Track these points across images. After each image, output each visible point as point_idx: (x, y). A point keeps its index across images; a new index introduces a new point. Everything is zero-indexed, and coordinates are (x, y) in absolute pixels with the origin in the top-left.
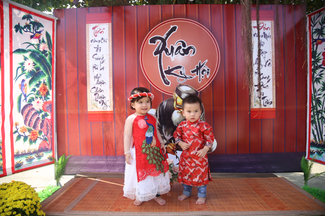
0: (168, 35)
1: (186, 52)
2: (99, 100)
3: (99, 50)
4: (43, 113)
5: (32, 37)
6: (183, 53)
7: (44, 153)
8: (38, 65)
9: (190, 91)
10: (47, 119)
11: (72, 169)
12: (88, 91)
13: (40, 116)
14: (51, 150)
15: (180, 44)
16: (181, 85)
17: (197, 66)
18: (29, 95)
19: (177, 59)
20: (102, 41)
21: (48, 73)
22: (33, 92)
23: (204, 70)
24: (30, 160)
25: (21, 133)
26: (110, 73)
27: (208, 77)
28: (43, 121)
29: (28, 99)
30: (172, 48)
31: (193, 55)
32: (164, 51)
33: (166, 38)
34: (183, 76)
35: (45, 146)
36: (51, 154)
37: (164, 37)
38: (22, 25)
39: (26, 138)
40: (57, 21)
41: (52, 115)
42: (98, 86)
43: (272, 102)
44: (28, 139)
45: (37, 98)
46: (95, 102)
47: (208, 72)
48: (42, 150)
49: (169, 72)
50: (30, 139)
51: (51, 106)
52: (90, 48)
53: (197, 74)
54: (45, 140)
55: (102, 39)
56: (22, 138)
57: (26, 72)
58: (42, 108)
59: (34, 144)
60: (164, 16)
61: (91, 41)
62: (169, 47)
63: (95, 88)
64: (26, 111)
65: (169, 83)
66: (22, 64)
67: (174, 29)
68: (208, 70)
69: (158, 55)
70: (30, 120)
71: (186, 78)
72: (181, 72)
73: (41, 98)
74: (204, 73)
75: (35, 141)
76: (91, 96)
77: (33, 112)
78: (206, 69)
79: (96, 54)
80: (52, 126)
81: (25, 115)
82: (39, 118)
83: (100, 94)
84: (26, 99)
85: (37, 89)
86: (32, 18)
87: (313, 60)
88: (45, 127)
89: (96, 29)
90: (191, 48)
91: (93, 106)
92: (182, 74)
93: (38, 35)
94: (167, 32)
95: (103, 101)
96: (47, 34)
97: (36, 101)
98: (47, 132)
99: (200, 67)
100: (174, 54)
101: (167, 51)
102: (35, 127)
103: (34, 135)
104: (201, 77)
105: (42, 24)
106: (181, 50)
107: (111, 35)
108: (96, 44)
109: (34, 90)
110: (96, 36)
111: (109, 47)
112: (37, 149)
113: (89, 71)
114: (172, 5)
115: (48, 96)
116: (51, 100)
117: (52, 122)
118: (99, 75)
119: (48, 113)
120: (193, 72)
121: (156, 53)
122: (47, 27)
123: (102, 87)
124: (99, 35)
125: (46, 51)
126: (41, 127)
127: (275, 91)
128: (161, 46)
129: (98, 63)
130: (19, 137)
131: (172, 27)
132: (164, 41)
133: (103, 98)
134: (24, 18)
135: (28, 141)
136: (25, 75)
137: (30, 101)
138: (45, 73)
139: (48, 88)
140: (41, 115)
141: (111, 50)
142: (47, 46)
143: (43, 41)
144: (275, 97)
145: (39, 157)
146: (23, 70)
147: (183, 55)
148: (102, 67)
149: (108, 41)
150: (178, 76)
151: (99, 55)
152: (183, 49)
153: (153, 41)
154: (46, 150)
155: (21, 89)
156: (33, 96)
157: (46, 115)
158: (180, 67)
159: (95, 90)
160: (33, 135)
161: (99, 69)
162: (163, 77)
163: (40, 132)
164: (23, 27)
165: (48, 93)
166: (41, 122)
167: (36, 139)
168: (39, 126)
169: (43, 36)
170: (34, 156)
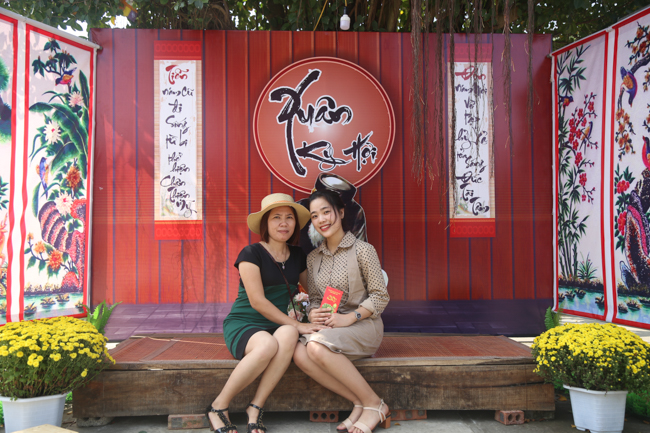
0: (304, 86)
1: (335, 117)
2: (177, 200)
3: (178, 110)
4: (71, 221)
5: (58, 82)
6: (329, 118)
7: (70, 295)
8: (67, 132)
9: (340, 186)
10: (78, 233)
11: (117, 330)
12: (156, 183)
13: (67, 226)
14: (82, 291)
15: (325, 103)
16: (325, 175)
17: (354, 143)
18: (51, 186)
19: (319, 129)
20: (185, 93)
21: (82, 148)
22: (57, 181)
23: (367, 150)
24: (47, 305)
25: (37, 254)
26: (198, 151)
27: (373, 162)
28: (70, 235)
29: (50, 192)
30: (311, 110)
31: (347, 123)
32: (296, 115)
33: (301, 91)
34: (329, 159)
35: (72, 283)
36: (80, 299)
37: (296, 89)
38: (44, 60)
39: (43, 263)
40: (98, 51)
41: (86, 226)
42: (176, 174)
43: (488, 208)
44: (47, 265)
45: (62, 191)
46: (169, 203)
47: (373, 154)
48: (66, 289)
49: (304, 152)
50: (49, 266)
51: (85, 208)
52: (162, 103)
53: (355, 157)
54: (73, 270)
55: (185, 89)
56: (38, 262)
57: (48, 144)
58: (69, 212)
59: (54, 275)
60: (297, 51)
61: (164, 92)
62: (304, 107)
63: (169, 177)
64: (46, 215)
65: (304, 171)
66: (42, 130)
67: (314, 75)
68: (374, 149)
69: (286, 122)
70: (51, 232)
71: (334, 162)
72: (326, 153)
73: (69, 192)
74: (367, 154)
75: (57, 271)
76: (161, 193)
77: (57, 217)
78: (370, 149)
79: (173, 116)
80: (85, 246)
81: (43, 221)
82: (64, 228)
83: (180, 189)
84: (46, 193)
85: (65, 176)
86: (58, 48)
87: (560, 133)
88: (73, 247)
89: (173, 70)
90: (345, 110)
91: (165, 211)
92: (327, 156)
93: (67, 77)
94: (302, 81)
95: (184, 201)
96: (82, 76)
97: (61, 197)
98: (77, 257)
99: (360, 144)
100: (314, 120)
101: (301, 114)
102: (57, 245)
103: (55, 260)
104: (361, 162)
105: (74, 57)
106: (327, 113)
107: (200, 82)
108: (172, 98)
109: (59, 177)
110: (173, 83)
111: (197, 104)
112: (60, 287)
113: (159, 147)
114: (312, 33)
115: (81, 190)
116: (85, 197)
117: (86, 239)
118: (177, 155)
119: (80, 222)
120: (346, 152)
121: (282, 119)
122: (82, 63)
123: (183, 176)
124: (178, 81)
125: (80, 108)
126: (67, 247)
127: (493, 188)
128: (291, 106)
129: (176, 132)
130: (33, 260)
131: (310, 71)
132: (296, 96)
133: (185, 196)
134: (46, 48)
135: (45, 269)
136: (46, 149)
137: (53, 197)
138: (77, 147)
139: (81, 176)
140: (67, 223)
141: (201, 109)
142: (81, 98)
143: (76, 89)
144: (494, 199)
145: (62, 302)
146: (44, 141)
147: (329, 122)
148: (183, 140)
149: (194, 93)
150: (320, 159)
151: (179, 118)
152: (330, 113)
153: (277, 96)
154: (74, 290)
155: (40, 174)
156: (57, 188)
157: (76, 225)
158: (324, 144)
159: (169, 181)
160: (55, 258)
161: (178, 143)
162: (294, 160)
163: (65, 255)
164: (45, 63)
165: (80, 185)
166: (66, 236)
167: (59, 267)
168: (64, 243)
169: (76, 81)
170: (54, 298)
